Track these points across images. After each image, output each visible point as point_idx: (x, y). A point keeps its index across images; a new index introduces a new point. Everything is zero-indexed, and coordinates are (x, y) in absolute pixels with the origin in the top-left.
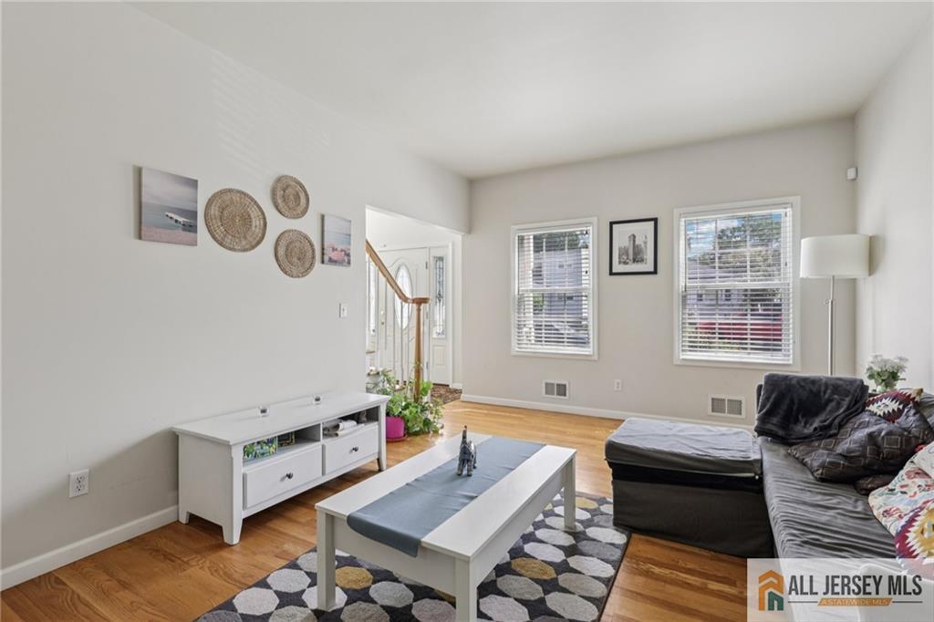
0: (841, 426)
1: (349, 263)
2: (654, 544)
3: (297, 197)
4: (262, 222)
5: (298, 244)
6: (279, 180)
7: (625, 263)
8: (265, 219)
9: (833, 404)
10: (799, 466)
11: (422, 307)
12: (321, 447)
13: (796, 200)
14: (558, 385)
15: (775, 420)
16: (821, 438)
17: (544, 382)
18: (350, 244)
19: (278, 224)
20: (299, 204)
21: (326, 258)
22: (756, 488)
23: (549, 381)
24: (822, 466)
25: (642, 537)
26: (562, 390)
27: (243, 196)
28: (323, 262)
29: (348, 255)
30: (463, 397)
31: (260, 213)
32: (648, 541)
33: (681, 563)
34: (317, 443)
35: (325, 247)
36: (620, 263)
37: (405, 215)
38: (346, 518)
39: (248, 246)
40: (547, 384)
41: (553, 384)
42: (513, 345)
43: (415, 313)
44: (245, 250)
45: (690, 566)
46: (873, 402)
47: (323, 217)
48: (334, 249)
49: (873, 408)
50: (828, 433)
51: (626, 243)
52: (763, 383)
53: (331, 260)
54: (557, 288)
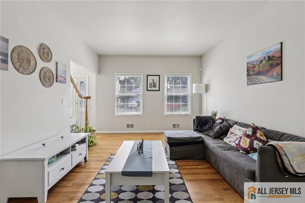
0: (213, 126)
1: (66, 82)
2: (181, 162)
3: (48, 54)
4: (35, 62)
5: (48, 73)
6: (41, 45)
7: (151, 87)
8: (36, 61)
9: (209, 122)
10: (208, 136)
11: (88, 100)
12: (71, 155)
13: (191, 74)
14: (131, 124)
15: (199, 127)
16: (209, 129)
17: (126, 124)
18: (66, 75)
19: (41, 64)
20: (49, 57)
21: (58, 80)
22: (202, 142)
23: (128, 124)
24: (213, 135)
25: (178, 161)
26: (132, 126)
27: (27, 50)
28: (57, 81)
29: (65, 79)
30: (96, 132)
31: (34, 59)
32: (180, 161)
33: (190, 164)
34: (69, 154)
35: (58, 75)
36: (150, 87)
37: (82, 66)
38: (121, 173)
39: (29, 73)
40: (127, 125)
41: (129, 125)
42: (116, 112)
43: (85, 102)
44: (28, 74)
45: (192, 164)
46: (216, 121)
47: (57, 63)
48: (61, 77)
49: (217, 122)
50: (211, 128)
51: (151, 82)
52: (195, 118)
53: (60, 81)
54: (130, 94)
